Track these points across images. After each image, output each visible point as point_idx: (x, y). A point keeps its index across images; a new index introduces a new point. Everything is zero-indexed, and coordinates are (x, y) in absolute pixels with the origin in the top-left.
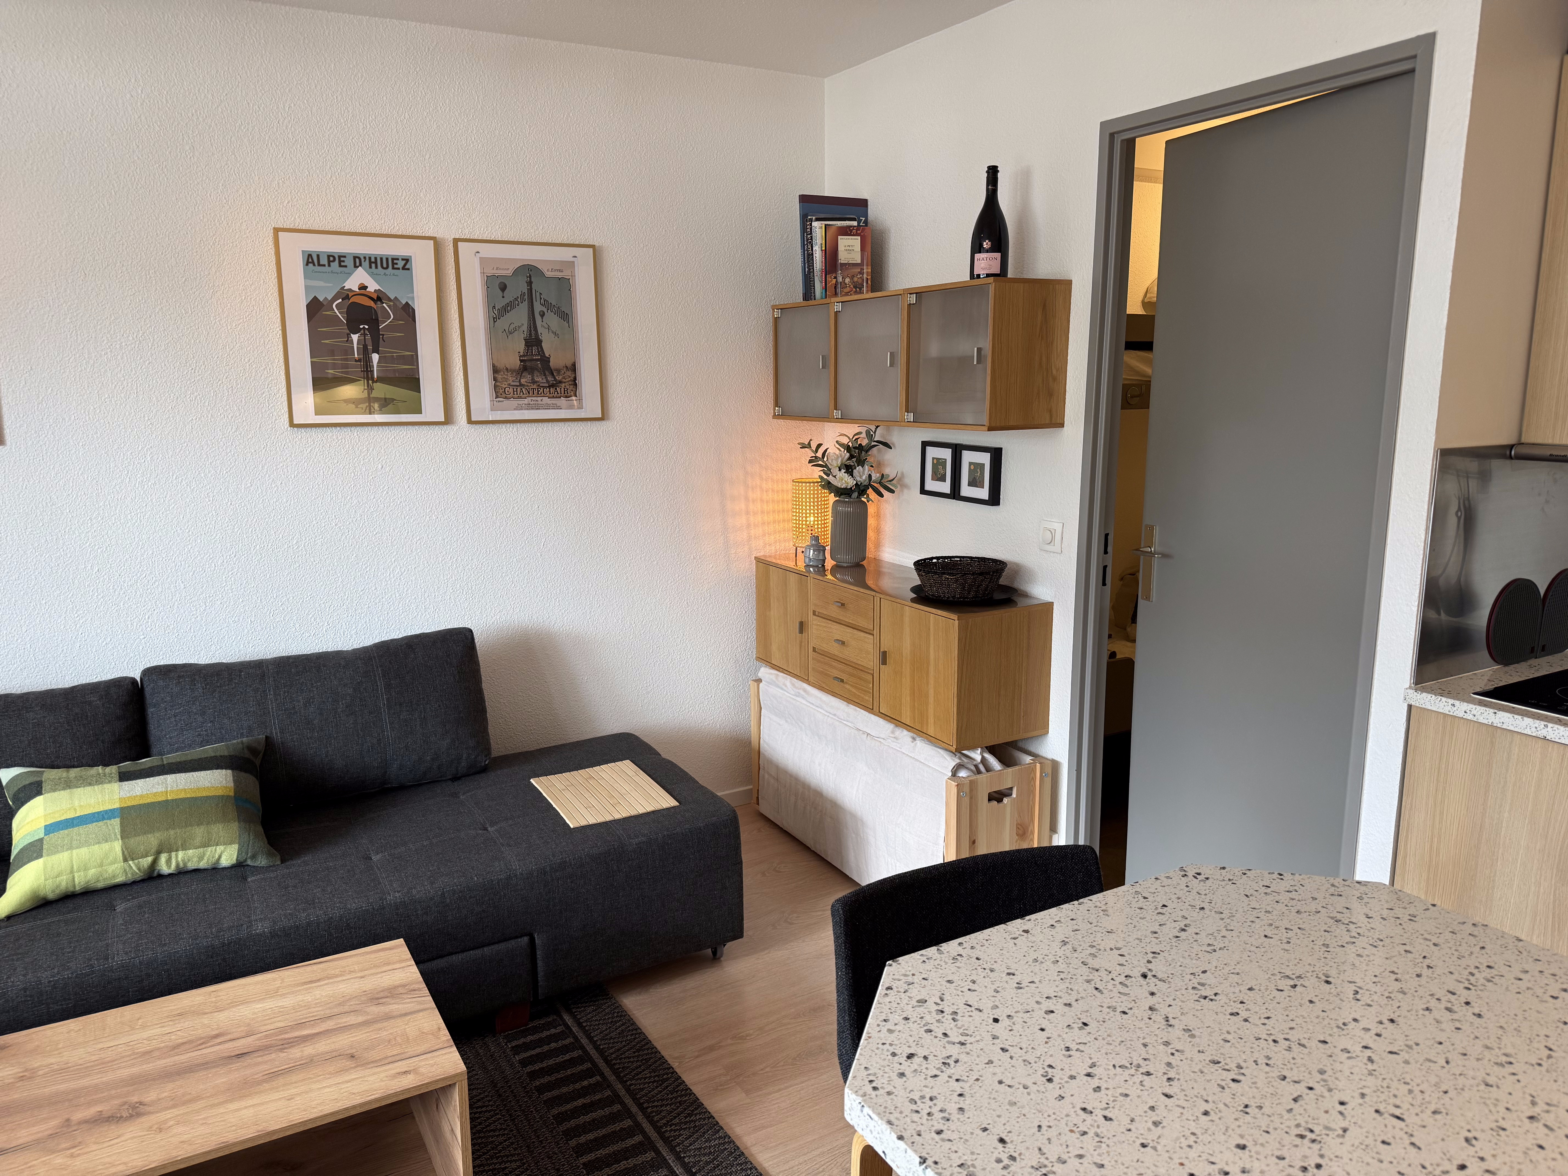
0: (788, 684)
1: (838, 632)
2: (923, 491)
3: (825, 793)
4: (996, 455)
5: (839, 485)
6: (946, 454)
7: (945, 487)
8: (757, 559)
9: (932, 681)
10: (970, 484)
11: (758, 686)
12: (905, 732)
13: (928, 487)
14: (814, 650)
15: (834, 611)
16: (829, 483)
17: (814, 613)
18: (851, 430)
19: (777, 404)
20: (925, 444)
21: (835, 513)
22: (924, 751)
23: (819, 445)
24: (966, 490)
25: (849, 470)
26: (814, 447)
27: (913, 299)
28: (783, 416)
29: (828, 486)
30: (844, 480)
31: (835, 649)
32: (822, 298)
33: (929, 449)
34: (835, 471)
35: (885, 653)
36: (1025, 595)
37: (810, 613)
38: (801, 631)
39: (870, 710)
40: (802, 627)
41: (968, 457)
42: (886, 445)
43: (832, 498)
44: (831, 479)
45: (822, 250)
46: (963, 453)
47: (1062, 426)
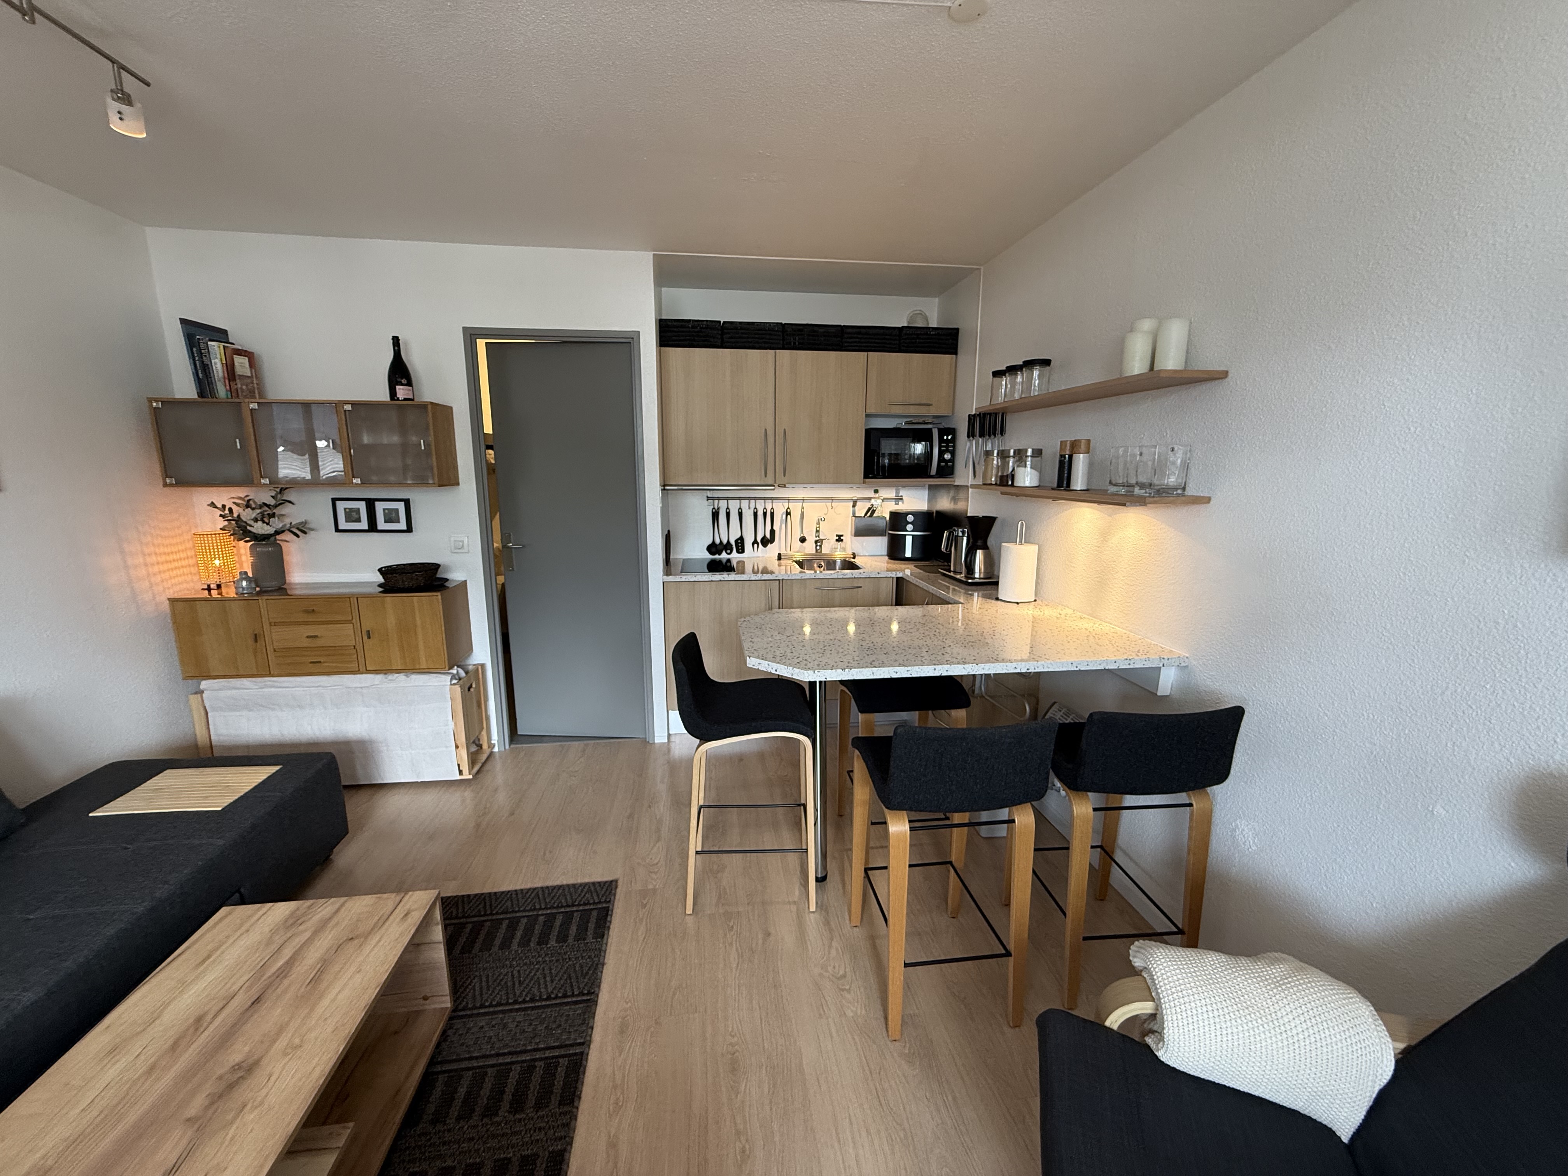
0: (246, 683)
1: (308, 630)
2: (337, 530)
4: (407, 502)
5: (258, 533)
6: (360, 505)
7: (364, 525)
8: (170, 599)
9: (420, 636)
10: (386, 522)
11: (202, 697)
12: (396, 675)
13: (340, 528)
14: (276, 650)
15: (300, 617)
17: (272, 624)
18: (240, 492)
19: (167, 476)
20: (334, 501)
21: (252, 554)
23: (223, 506)
24: (381, 524)
25: (265, 521)
26: (220, 507)
27: (348, 407)
28: (176, 484)
30: (261, 529)
31: (305, 643)
32: (228, 398)
33: (338, 503)
34: (251, 522)
35: (368, 632)
36: (450, 579)
37: (267, 626)
38: (255, 642)
39: (359, 672)
40: (256, 638)
41: (380, 507)
42: (290, 502)
44: (248, 528)
45: (222, 363)
46: (377, 503)
47: (458, 484)
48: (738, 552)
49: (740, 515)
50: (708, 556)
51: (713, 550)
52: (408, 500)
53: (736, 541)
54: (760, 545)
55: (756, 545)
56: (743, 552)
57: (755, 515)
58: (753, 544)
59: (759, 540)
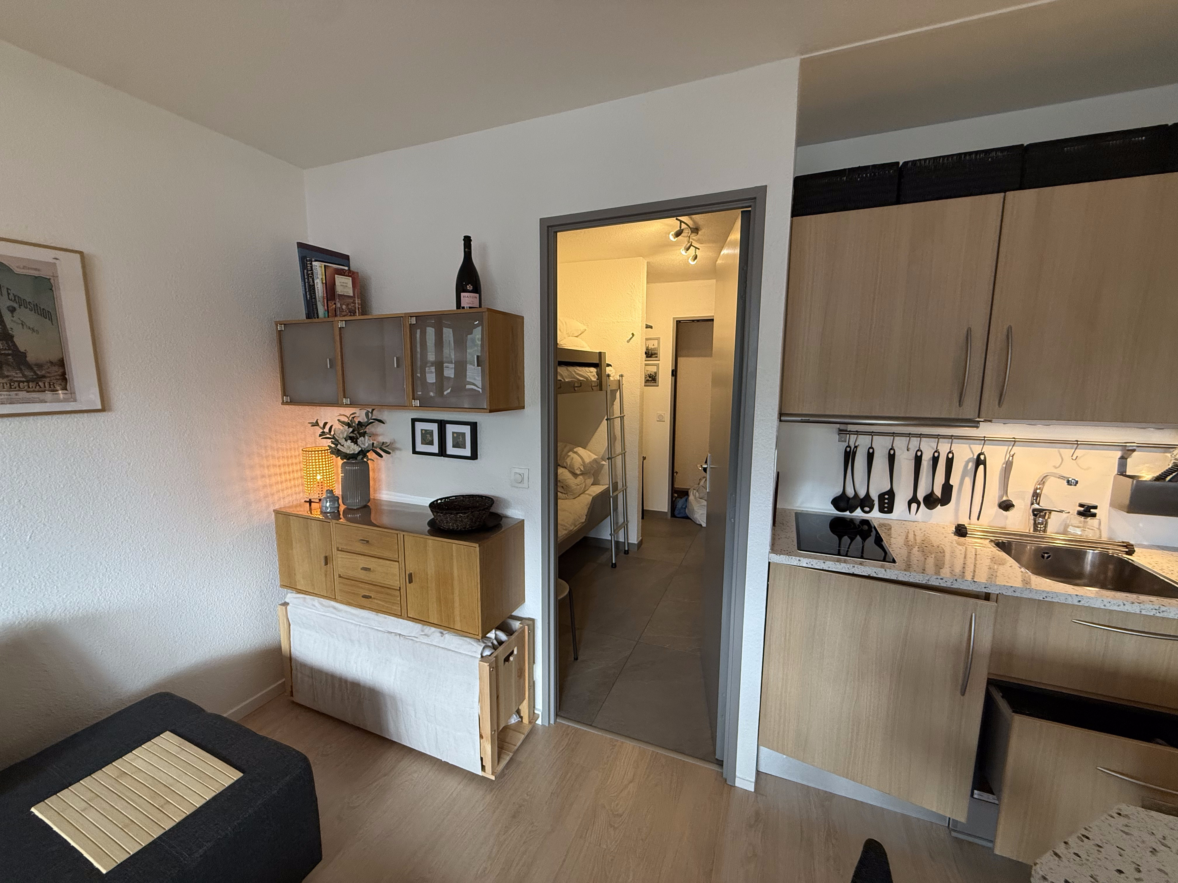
0: (317, 604)
1: (363, 562)
2: (415, 452)
3: (362, 683)
4: (474, 426)
5: (348, 452)
6: (434, 427)
8: (277, 512)
9: (457, 592)
10: (454, 447)
11: (286, 609)
12: (433, 629)
13: (417, 450)
14: (340, 576)
15: (360, 547)
16: (339, 450)
17: (338, 550)
18: (348, 411)
19: (284, 394)
20: (414, 421)
21: (344, 471)
22: (451, 641)
23: (326, 424)
24: (450, 450)
25: (354, 440)
26: (321, 425)
27: (413, 321)
28: (292, 402)
29: (337, 452)
30: (350, 448)
31: (362, 575)
32: (325, 317)
33: (417, 423)
34: (343, 441)
35: (410, 575)
36: (507, 517)
37: (334, 550)
38: (326, 564)
39: (400, 616)
40: (326, 560)
41: (450, 429)
42: (380, 421)
43: (340, 462)
44: (339, 447)
45: (322, 283)
46: (448, 426)
47: (524, 408)
48: (881, 510)
49: (892, 458)
50: (832, 511)
51: (842, 505)
52: (476, 423)
53: (881, 497)
54: (922, 505)
55: (914, 506)
56: (890, 511)
57: (918, 460)
58: (910, 504)
59: (920, 496)
